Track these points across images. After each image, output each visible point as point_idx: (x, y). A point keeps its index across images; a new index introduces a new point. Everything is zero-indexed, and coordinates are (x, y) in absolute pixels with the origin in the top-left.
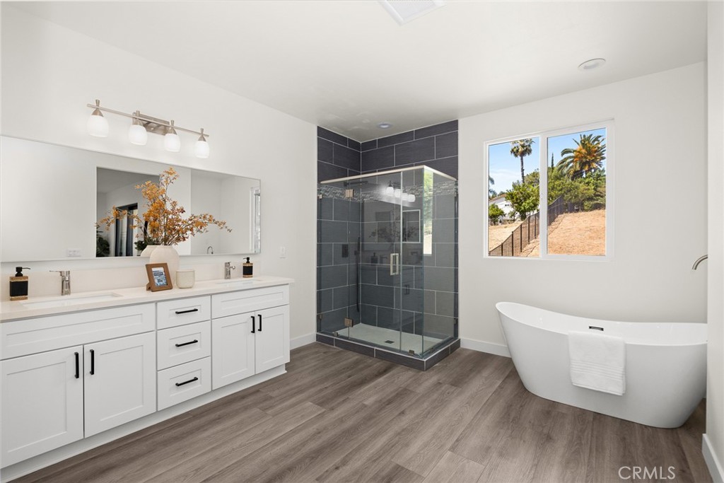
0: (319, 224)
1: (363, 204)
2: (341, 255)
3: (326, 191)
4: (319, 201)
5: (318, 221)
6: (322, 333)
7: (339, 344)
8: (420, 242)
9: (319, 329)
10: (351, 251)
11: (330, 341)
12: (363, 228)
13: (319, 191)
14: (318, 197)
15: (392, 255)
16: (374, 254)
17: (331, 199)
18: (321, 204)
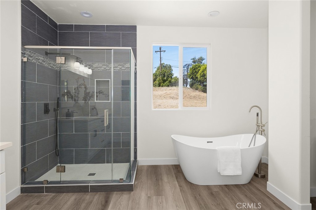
0: (23, 85)
1: (60, 72)
2: (43, 111)
3: (30, 56)
4: (23, 63)
5: (22, 82)
6: (27, 184)
7: (49, 190)
8: (110, 101)
9: (23, 182)
10: (51, 108)
11: (39, 190)
12: (59, 90)
13: (23, 54)
14: (22, 60)
15: (105, 111)
16: (68, 110)
17: (34, 64)
18: (25, 67)
